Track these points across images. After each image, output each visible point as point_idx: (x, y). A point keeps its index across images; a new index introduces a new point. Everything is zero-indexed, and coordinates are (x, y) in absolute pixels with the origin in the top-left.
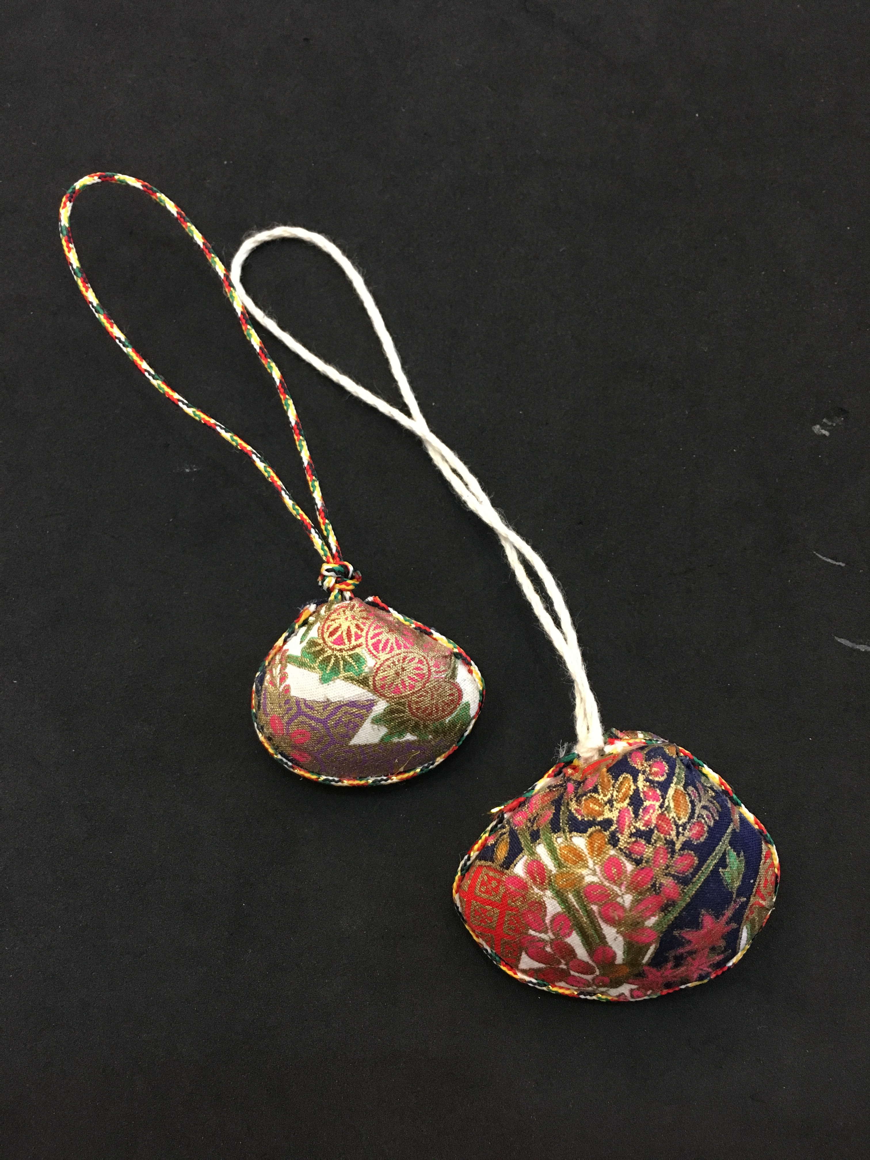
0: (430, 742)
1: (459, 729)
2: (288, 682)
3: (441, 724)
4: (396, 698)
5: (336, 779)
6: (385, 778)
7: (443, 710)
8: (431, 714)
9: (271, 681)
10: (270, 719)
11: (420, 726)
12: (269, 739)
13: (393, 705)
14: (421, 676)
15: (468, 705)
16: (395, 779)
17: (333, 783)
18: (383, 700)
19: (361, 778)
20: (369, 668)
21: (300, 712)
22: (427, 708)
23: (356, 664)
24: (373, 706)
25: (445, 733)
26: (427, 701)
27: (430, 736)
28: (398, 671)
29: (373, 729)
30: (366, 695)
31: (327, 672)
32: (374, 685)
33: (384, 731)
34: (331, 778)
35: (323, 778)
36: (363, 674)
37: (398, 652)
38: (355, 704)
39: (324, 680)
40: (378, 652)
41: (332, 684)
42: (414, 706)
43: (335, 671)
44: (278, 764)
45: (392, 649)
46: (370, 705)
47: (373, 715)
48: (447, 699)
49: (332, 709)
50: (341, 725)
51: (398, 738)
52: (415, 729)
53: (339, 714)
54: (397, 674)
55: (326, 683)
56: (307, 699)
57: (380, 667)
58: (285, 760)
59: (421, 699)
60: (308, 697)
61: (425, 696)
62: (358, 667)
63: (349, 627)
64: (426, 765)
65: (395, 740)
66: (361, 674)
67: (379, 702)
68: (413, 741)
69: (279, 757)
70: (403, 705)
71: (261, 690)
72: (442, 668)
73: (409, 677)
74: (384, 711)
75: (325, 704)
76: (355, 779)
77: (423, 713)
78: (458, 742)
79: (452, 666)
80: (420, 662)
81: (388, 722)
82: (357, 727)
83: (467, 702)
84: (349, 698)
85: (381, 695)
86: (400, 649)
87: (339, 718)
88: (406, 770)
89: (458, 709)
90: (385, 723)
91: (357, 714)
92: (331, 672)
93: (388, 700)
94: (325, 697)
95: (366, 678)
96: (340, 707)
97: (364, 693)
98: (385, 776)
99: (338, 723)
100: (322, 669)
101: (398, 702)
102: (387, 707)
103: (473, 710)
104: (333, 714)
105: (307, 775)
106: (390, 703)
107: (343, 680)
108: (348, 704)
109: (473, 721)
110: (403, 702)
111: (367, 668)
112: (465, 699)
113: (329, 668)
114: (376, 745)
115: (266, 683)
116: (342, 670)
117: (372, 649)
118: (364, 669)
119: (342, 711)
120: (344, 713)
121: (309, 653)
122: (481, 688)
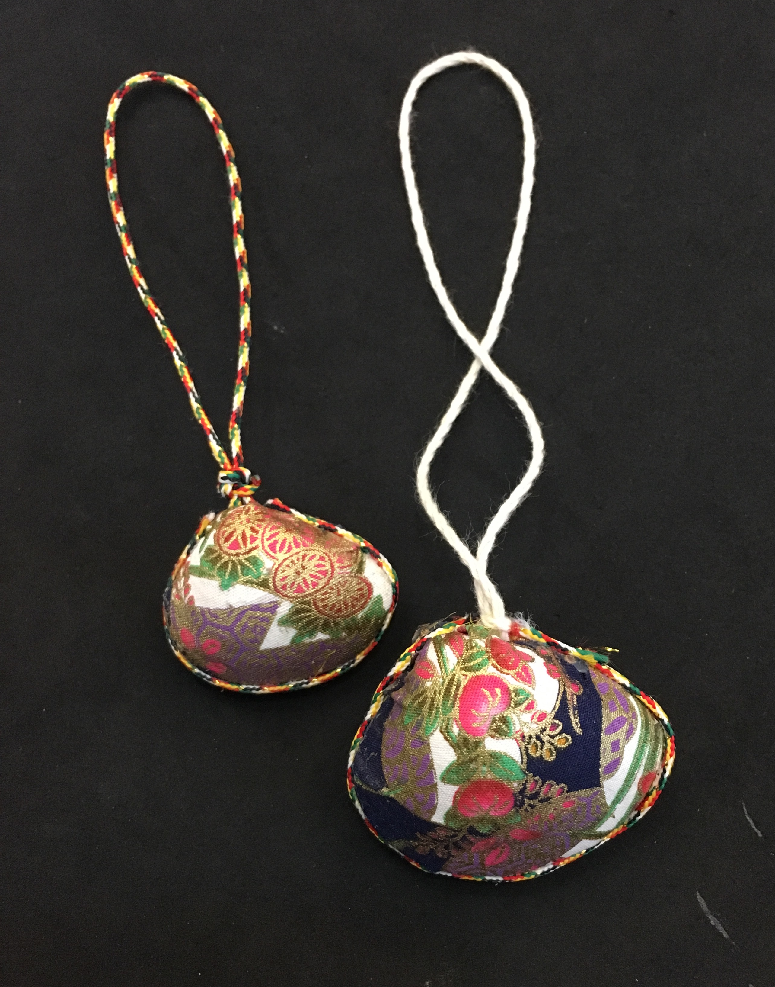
0: (344, 639)
1: (374, 624)
2: (191, 593)
3: (354, 620)
4: (299, 598)
5: (257, 687)
6: (306, 681)
7: (353, 606)
8: (339, 610)
9: (177, 594)
10: (181, 633)
11: (330, 624)
12: (184, 653)
13: (297, 605)
14: (323, 573)
15: (380, 598)
16: (316, 681)
17: (254, 692)
18: (286, 600)
19: (281, 684)
20: (267, 570)
21: (206, 623)
22: (334, 605)
23: (253, 567)
24: (277, 607)
25: (359, 630)
26: (333, 599)
27: (344, 634)
28: (298, 570)
29: (282, 631)
30: (268, 597)
31: (226, 578)
32: (275, 587)
33: (292, 632)
34: (251, 687)
35: (243, 687)
36: (262, 576)
37: (297, 550)
38: (259, 607)
39: (224, 587)
40: (275, 552)
41: (233, 590)
42: (320, 604)
43: (234, 577)
44: (197, 679)
45: (290, 548)
46: (273, 608)
47: (278, 617)
48: (356, 594)
49: (236, 615)
50: (247, 630)
51: (310, 638)
52: (325, 627)
53: (244, 620)
54: (298, 573)
55: (226, 589)
56: (211, 608)
57: (278, 568)
58: (203, 674)
59: (327, 596)
60: (212, 606)
61: (330, 593)
62: (256, 569)
63: (244, 531)
64: (347, 664)
65: (307, 640)
66: (260, 576)
67: (283, 603)
68: (326, 640)
69: (197, 670)
70: (308, 603)
71: (169, 605)
72: (347, 563)
73: (311, 575)
74: (289, 611)
75: (229, 610)
76: (275, 685)
77: (331, 610)
78: (377, 637)
79: (359, 560)
80: (322, 558)
81: (295, 622)
82: (264, 632)
83: (379, 596)
84: (251, 602)
85: (283, 596)
86: (299, 547)
87: (245, 623)
88: (326, 671)
89: (370, 603)
90: (292, 623)
91: (262, 618)
92: (230, 578)
93: (292, 600)
94: (227, 604)
95: (266, 580)
96: (243, 612)
97: (265, 595)
98: (306, 679)
99: (245, 629)
100: (221, 576)
101: (302, 601)
102: (292, 607)
103: (387, 602)
104: (238, 620)
105: (229, 686)
106: (294, 603)
107: (243, 584)
108: (252, 608)
109: (390, 615)
110: (308, 600)
111: (265, 569)
112: (376, 593)
113: (227, 574)
114: (288, 648)
115: (173, 598)
116: (240, 575)
117: (268, 550)
118: (263, 571)
119: (246, 616)
120: (249, 618)
121: (207, 561)
122: (393, 581)
